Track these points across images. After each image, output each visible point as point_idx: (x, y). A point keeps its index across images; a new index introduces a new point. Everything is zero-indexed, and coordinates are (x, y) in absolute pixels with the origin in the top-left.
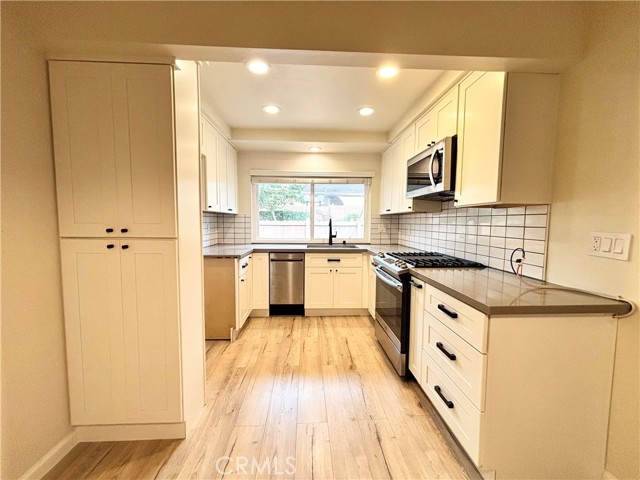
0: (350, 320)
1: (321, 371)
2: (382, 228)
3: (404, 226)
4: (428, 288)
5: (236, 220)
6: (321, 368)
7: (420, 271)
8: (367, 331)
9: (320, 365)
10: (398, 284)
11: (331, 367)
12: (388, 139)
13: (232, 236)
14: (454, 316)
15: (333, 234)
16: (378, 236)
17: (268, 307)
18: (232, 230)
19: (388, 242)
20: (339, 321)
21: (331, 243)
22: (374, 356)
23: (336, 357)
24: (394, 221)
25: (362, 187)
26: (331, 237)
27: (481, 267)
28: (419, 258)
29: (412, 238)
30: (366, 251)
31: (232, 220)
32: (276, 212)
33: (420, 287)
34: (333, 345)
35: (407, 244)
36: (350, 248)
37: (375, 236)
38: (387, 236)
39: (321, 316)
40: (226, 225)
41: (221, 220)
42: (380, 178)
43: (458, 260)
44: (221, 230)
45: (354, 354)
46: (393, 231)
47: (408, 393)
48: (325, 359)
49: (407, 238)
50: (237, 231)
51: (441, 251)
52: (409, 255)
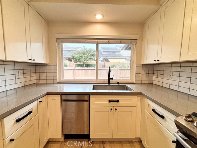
2: (142, 73)
5: (48, 67)
13: (45, 78)
15: (111, 77)
16: (140, 79)
18: (45, 74)
19: (147, 82)
21: (109, 83)
24: (150, 69)
26: (110, 79)
31: (44, 68)
32: (85, 64)
37: (138, 78)
38: (146, 79)
40: (41, 71)
41: (37, 67)
44: (38, 74)
46: (150, 75)
50: (48, 74)
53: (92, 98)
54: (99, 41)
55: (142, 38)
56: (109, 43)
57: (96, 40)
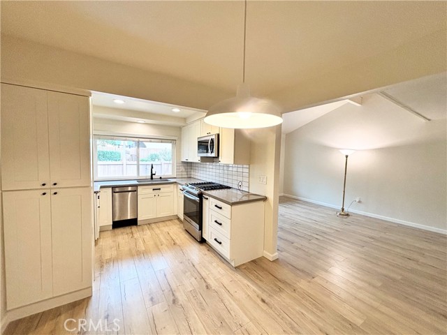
0: (167, 222)
1: (159, 249)
2: (182, 169)
3: (194, 168)
4: (210, 199)
6: (158, 248)
7: (206, 192)
8: (178, 226)
9: (157, 246)
10: (197, 199)
11: (164, 246)
12: (185, 121)
14: (221, 208)
15: (153, 173)
16: (180, 173)
17: (111, 223)
19: (186, 176)
20: (161, 224)
21: (152, 178)
22: (185, 236)
23: (164, 241)
24: (189, 165)
25: (170, 145)
26: (152, 175)
27: (230, 188)
28: (205, 186)
29: (199, 174)
30: (176, 182)
33: (207, 199)
34: (161, 237)
35: (196, 177)
36: (165, 181)
37: (178, 173)
38: (186, 173)
39: (149, 223)
42: (180, 141)
43: (221, 185)
45: (174, 238)
46: (189, 170)
47: (203, 247)
48: (159, 244)
49: (197, 174)
51: (214, 181)
52: (200, 184)
53: (140, 189)
54: (141, 140)
55: (180, 139)
56: (151, 142)
57: (137, 139)
